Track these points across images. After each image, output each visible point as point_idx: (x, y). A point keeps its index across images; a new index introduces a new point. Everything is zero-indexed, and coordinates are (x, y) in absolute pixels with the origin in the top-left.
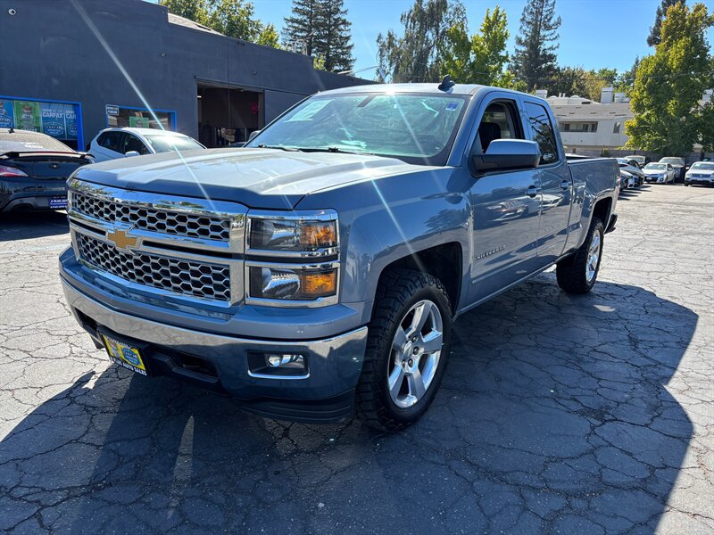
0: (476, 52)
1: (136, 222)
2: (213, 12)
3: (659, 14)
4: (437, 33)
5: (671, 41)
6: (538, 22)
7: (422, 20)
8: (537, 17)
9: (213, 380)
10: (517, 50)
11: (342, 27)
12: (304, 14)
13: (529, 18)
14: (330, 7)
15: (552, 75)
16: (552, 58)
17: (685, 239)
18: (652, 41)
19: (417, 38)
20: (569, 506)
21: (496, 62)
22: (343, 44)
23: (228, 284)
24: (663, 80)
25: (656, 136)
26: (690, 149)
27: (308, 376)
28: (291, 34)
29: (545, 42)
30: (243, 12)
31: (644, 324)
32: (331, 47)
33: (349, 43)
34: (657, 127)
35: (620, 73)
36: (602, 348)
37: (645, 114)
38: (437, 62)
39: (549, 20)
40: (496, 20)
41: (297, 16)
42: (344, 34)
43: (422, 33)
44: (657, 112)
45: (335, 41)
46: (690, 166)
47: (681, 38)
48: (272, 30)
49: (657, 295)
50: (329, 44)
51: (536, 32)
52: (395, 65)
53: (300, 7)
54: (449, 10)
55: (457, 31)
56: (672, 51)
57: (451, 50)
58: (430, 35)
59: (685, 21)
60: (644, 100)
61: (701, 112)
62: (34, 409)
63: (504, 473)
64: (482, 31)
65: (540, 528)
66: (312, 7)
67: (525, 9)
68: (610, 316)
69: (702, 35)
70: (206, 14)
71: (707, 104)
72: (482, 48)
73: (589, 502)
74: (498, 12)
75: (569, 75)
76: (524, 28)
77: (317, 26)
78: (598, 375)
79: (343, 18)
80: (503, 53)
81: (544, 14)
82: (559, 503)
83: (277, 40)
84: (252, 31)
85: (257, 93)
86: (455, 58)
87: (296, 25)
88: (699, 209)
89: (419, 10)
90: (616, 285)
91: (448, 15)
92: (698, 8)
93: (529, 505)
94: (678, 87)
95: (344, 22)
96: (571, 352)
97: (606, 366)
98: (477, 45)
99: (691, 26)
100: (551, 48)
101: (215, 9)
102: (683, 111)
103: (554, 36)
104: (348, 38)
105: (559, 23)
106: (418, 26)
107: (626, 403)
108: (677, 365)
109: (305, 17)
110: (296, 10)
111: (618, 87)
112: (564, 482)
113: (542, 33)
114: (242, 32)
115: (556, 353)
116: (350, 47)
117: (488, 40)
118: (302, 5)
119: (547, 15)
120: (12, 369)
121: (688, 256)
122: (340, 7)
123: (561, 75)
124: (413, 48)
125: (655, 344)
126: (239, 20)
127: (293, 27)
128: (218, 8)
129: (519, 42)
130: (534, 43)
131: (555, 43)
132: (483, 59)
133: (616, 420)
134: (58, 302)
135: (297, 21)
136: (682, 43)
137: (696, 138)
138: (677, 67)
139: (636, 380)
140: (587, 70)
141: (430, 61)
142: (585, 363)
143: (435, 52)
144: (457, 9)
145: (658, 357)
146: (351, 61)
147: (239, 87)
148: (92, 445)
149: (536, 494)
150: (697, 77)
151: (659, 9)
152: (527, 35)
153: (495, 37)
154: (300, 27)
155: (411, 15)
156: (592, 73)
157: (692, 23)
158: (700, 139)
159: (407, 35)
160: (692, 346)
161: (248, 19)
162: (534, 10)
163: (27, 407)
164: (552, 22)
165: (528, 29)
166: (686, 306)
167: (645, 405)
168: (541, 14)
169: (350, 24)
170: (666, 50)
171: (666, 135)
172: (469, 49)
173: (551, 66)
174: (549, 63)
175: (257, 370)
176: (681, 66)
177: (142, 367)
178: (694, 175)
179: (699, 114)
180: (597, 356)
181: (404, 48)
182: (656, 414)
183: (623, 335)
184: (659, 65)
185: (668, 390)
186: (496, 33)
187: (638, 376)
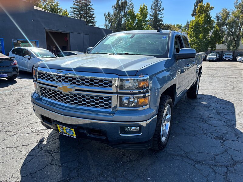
0: (138, 19)
1: (71, 82)
2: (44, 5)
3: (195, 6)
4: (124, 13)
5: (199, 15)
6: (157, 9)
7: (119, 8)
8: (156, 7)
9: (104, 138)
10: (150, 18)
11: (91, 10)
12: (78, 6)
13: (153, 8)
14: (86, 3)
15: (162, 26)
16: (161, 21)
17: (216, 79)
18: (193, 15)
19: (118, 14)
20: (228, 170)
21: (145, 22)
22: (92, 16)
23: (110, 103)
24: (198, 28)
25: (196, 46)
26: (207, 50)
27: (141, 134)
28: (73, 13)
29: (159, 16)
30: (55, 5)
31: (218, 107)
32: (88, 17)
33: (94, 16)
34: (196, 43)
35: (183, 26)
36: (210, 116)
37: (193, 39)
38: (125, 22)
39: (160, 8)
40: (144, 8)
41: (75, 6)
42: (92, 13)
43: (119, 12)
44: (196, 38)
45: (89, 15)
46: (208, 55)
47: (203, 14)
48: (66, 11)
49: (218, 97)
50: (87, 16)
51: (156, 12)
52: (110, 24)
53: (76, 3)
54: (128, 5)
55: (131, 12)
56: (200, 18)
57: (129, 18)
58: (122, 13)
59: (204, 8)
60: (192, 34)
61: (210, 37)
62: (28, 153)
63: (203, 161)
64: (139, 12)
65: (224, 178)
66: (80, 3)
67: (152, 5)
68: (207, 105)
69: (209, 13)
70: (42, 6)
71: (212, 35)
72: (140, 17)
73: (234, 168)
74: (144, 6)
75: (167, 26)
76: (152, 11)
77: (82, 10)
78: (214, 125)
79: (91, 7)
80: (147, 19)
81: (158, 6)
82: (225, 170)
83: (68, 15)
84: (59, 11)
85: (67, 34)
86: (131, 21)
87: (75, 10)
88: (214, 69)
89: (118, 5)
90: (204, 95)
91: (128, 6)
92: (208, 4)
93: (216, 171)
94: (203, 30)
95: (92, 9)
96: (201, 118)
97: (214, 122)
98: (138, 16)
99: (206, 10)
100: (161, 18)
101: (45, 4)
102: (204, 37)
103: (162, 14)
104: (93, 14)
105: (163, 9)
106: (118, 10)
107: (227, 134)
108: (235, 120)
109: (78, 7)
110: (74, 4)
111: (182, 30)
112: (223, 162)
113: (158, 13)
114: (56, 12)
115: (197, 119)
116: (94, 17)
117: (141, 15)
118: (77, 2)
119: (159, 7)
120: (12, 139)
121: (220, 84)
122: (90, 4)
123: (165, 26)
124: (117, 18)
125: (225, 114)
126: (54, 8)
127: (73, 10)
128: (46, 3)
129: (151, 15)
130: (155, 16)
131: (162, 16)
132: (140, 21)
133: (227, 140)
134: (17, 112)
135: (75, 8)
136: (203, 15)
137: (209, 46)
138: (202, 23)
139: (226, 126)
140: (173, 25)
141: (123, 22)
142: (207, 121)
143: (124, 19)
144: (131, 4)
145: (228, 118)
146: (95, 22)
147: (61, 32)
148: (57, 165)
149: (217, 168)
150: (208, 26)
151: (195, 5)
152: (153, 13)
153: (144, 14)
154: (76, 10)
155: (115, 6)
156: (174, 26)
157: (206, 9)
158: (210, 46)
159: (114, 13)
160: (236, 113)
161: (57, 7)
162: (155, 5)
163: (24, 153)
164: (161, 9)
165: (154, 11)
166: (227, 100)
167: (233, 134)
168: (157, 6)
169: (94, 9)
170: (198, 18)
171: (199, 45)
172: (135, 18)
173: (161, 23)
174: (161, 22)
175: (123, 133)
176: (203, 23)
177: (75, 135)
178: (209, 58)
179: (210, 38)
180: (210, 119)
181: (114, 17)
182: (238, 137)
183: (214, 111)
184: (196, 23)
185: (237, 128)
186: (144, 13)
187: (225, 124)
